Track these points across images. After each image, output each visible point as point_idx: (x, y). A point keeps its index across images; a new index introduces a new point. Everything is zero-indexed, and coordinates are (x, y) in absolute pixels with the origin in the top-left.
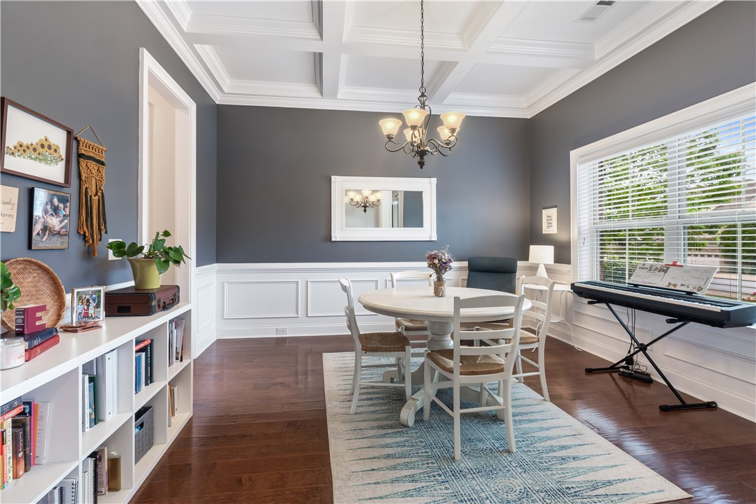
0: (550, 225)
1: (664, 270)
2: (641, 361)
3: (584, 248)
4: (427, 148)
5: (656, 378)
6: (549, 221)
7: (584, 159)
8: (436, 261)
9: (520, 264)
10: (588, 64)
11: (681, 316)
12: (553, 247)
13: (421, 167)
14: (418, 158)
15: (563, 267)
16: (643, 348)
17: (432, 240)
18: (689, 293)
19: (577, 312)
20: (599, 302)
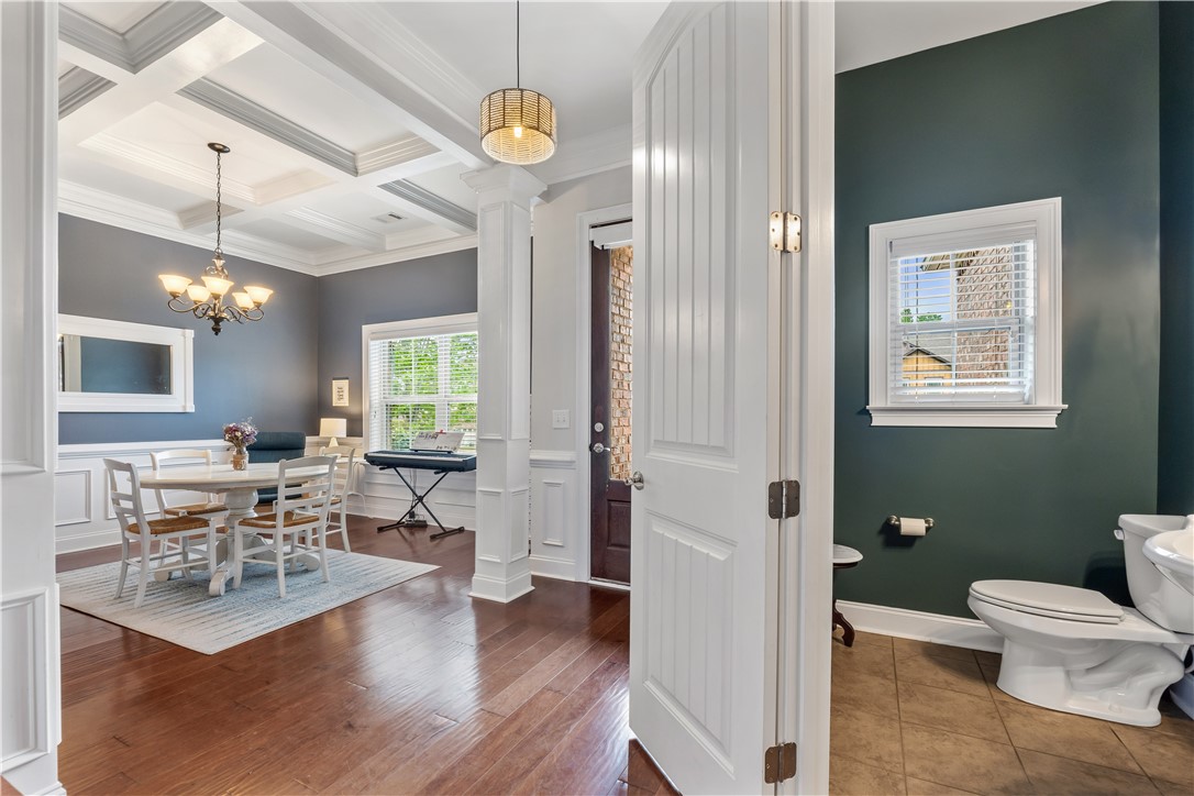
0: (341, 397)
1: (435, 436)
2: (421, 514)
3: (376, 420)
4: (224, 315)
5: (432, 523)
6: (340, 394)
7: (376, 336)
8: (238, 434)
9: (309, 439)
10: (378, 249)
11: (443, 468)
12: (345, 420)
13: (216, 334)
14: (212, 323)
15: (355, 440)
16: (420, 499)
17: (188, 411)
18: (449, 452)
19: (369, 483)
20: (389, 467)
